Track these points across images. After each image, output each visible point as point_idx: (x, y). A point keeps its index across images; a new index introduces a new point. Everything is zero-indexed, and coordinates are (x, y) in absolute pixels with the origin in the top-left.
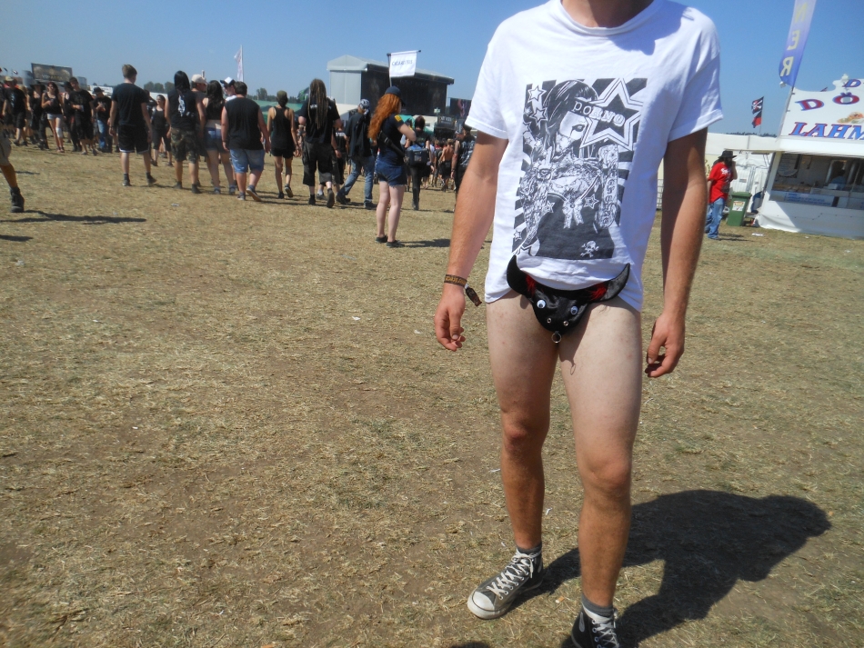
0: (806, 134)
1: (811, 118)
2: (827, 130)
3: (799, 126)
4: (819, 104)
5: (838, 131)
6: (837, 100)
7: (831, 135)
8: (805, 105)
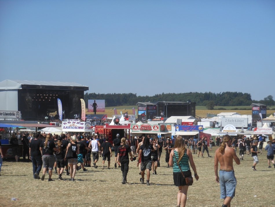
0: (65, 128)
1: (66, 126)
2: (68, 127)
3: (64, 127)
4: (66, 123)
5: (69, 127)
6: (68, 123)
7: (69, 128)
8: (64, 123)
